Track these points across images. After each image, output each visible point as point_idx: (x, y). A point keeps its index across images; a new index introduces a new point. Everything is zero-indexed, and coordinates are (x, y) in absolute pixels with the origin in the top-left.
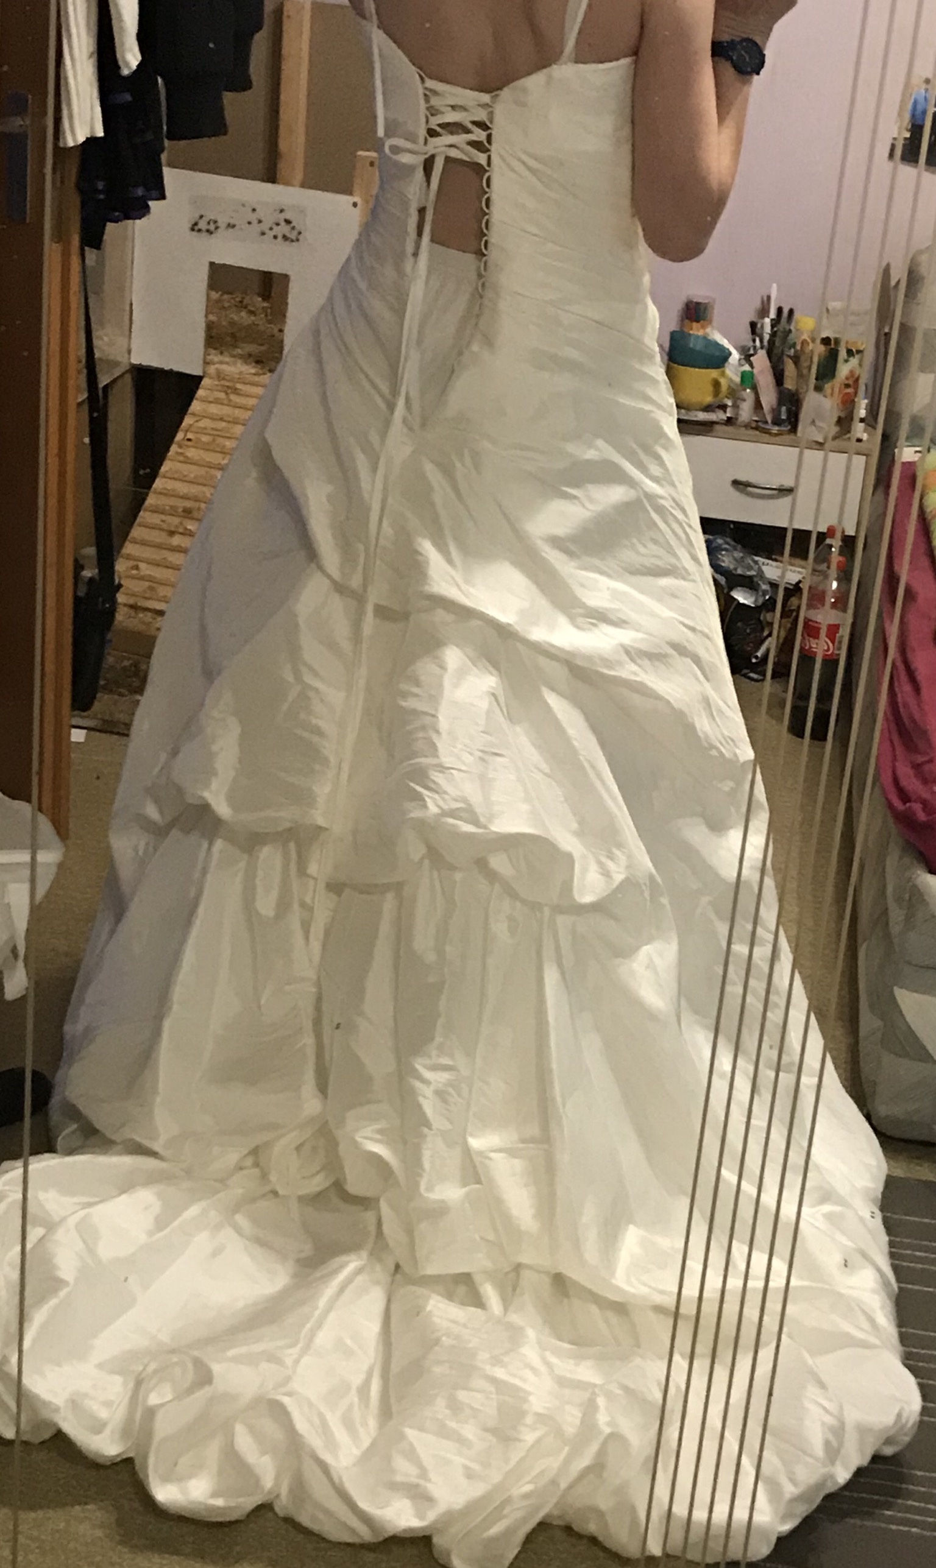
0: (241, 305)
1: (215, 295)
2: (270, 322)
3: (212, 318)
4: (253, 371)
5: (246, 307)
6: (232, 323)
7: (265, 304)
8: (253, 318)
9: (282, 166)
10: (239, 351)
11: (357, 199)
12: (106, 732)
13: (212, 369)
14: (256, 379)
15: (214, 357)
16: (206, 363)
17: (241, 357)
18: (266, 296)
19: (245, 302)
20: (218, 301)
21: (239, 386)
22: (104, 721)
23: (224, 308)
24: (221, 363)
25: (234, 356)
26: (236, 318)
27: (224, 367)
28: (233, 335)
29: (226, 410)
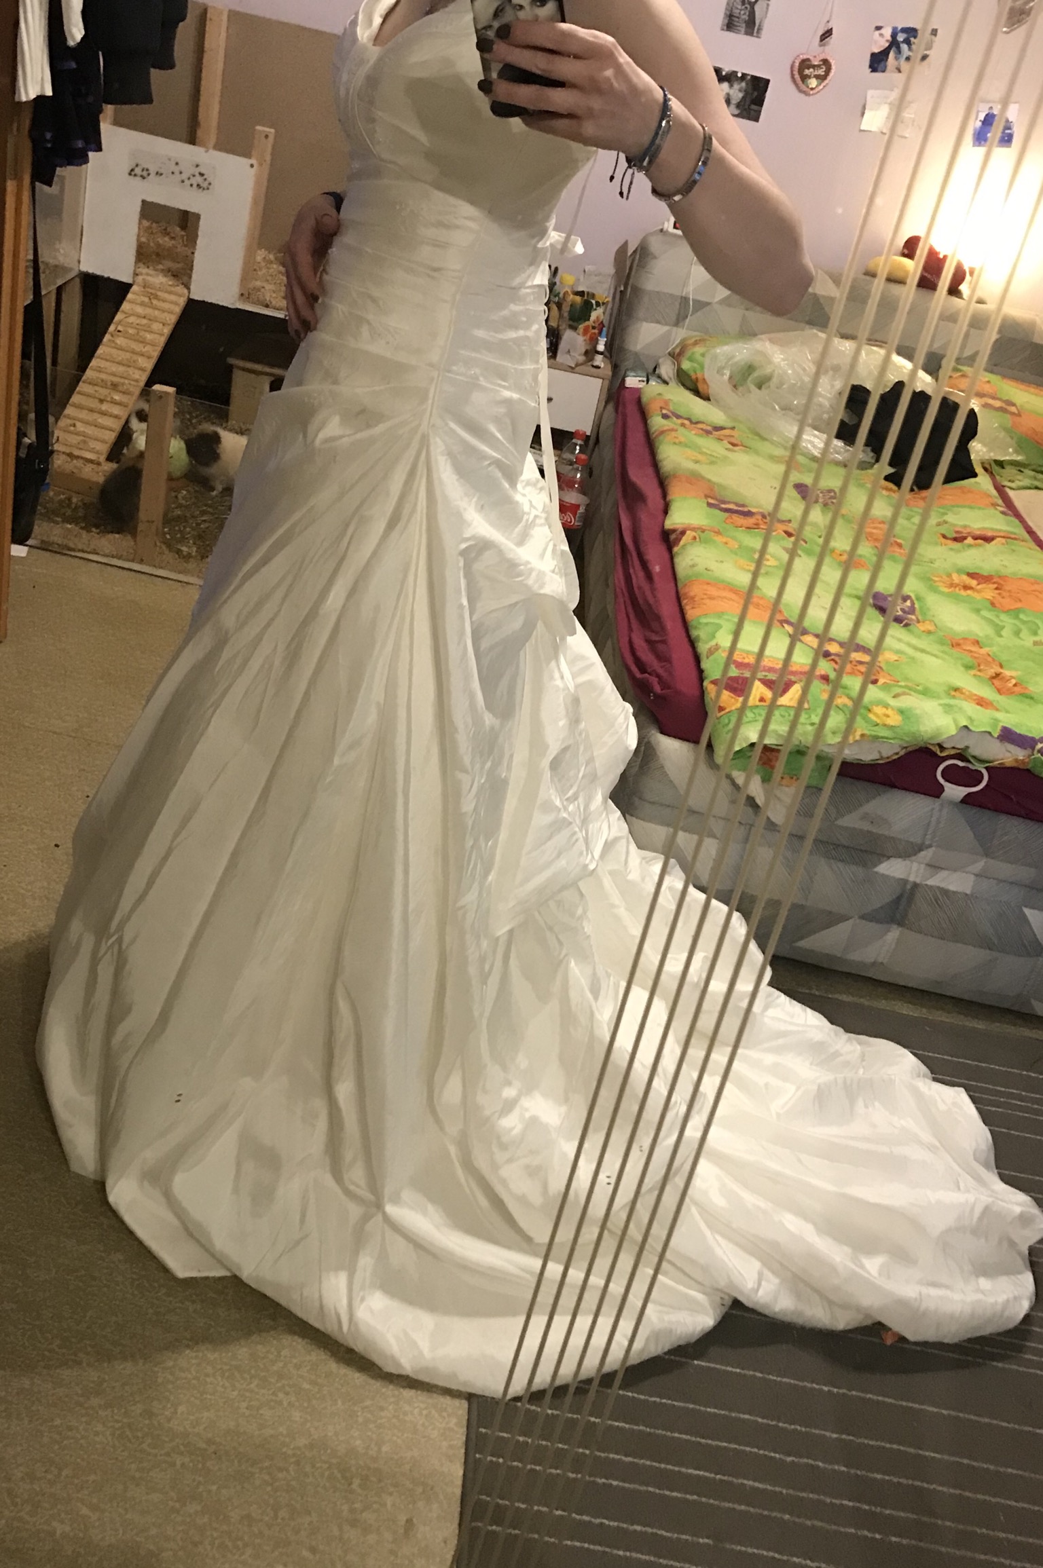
0: (166, 233)
1: (146, 223)
2: (186, 246)
3: (143, 239)
4: (170, 283)
5: (168, 234)
6: (159, 245)
7: (183, 233)
8: (173, 242)
9: (199, 133)
10: (160, 267)
11: (253, 161)
12: (43, 549)
13: (140, 278)
14: (173, 289)
15: (143, 270)
16: (136, 274)
17: (162, 270)
18: (184, 227)
19: (168, 229)
20: (150, 227)
21: (159, 293)
22: (43, 542)
23: (152, 233)
24: (148, 274)
25: (156, 270)
26: (161, 242)
27: (149, 278)
28: (158, 255)
29: (148, 311)
